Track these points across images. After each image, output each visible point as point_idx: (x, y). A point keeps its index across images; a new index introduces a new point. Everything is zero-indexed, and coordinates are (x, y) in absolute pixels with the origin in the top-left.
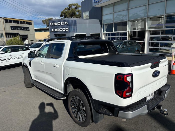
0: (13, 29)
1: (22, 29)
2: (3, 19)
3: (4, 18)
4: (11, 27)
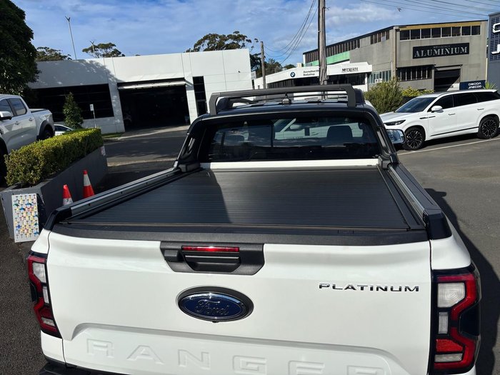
0: (418, 55)
1: (445, 50)
2: (397, 30)
3: (400, 26)
4: (415, 49)
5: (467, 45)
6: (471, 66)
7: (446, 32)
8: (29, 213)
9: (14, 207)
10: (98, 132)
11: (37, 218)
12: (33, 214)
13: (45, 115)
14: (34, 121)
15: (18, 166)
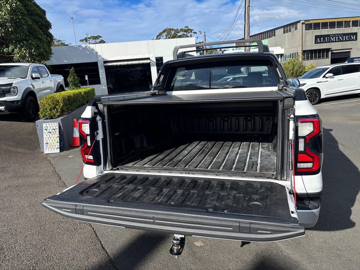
0: (319, 42)
1: (339, 38)
2: (303, 23)
3: (306, 21)
4: (317, 37)
5: (356, 34)
6: (359, 49)
7: (340, 24)
8: (53, 136)
9: (44, 131)
10: (93, 90)
11: (58, 139)
12: (56, 136)
13: (60, 79)
14: (53, 82)
15: (47, 106)
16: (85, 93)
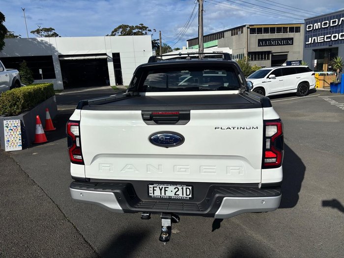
0: (261, 45)
1: (278, 42)
2: (248, 28)
3: (250, 25)
4: (259, 40)
5: (292, 39)
6: (294, 53)
7: (279, 30)
8: (15, 133)
9: (5, 128)
10: (52, 85)
11: (20, 136)
12: (18, 133)
13: (15, 73)
14: (8, 76)
15: (6, 102)
16: (45, 88)
